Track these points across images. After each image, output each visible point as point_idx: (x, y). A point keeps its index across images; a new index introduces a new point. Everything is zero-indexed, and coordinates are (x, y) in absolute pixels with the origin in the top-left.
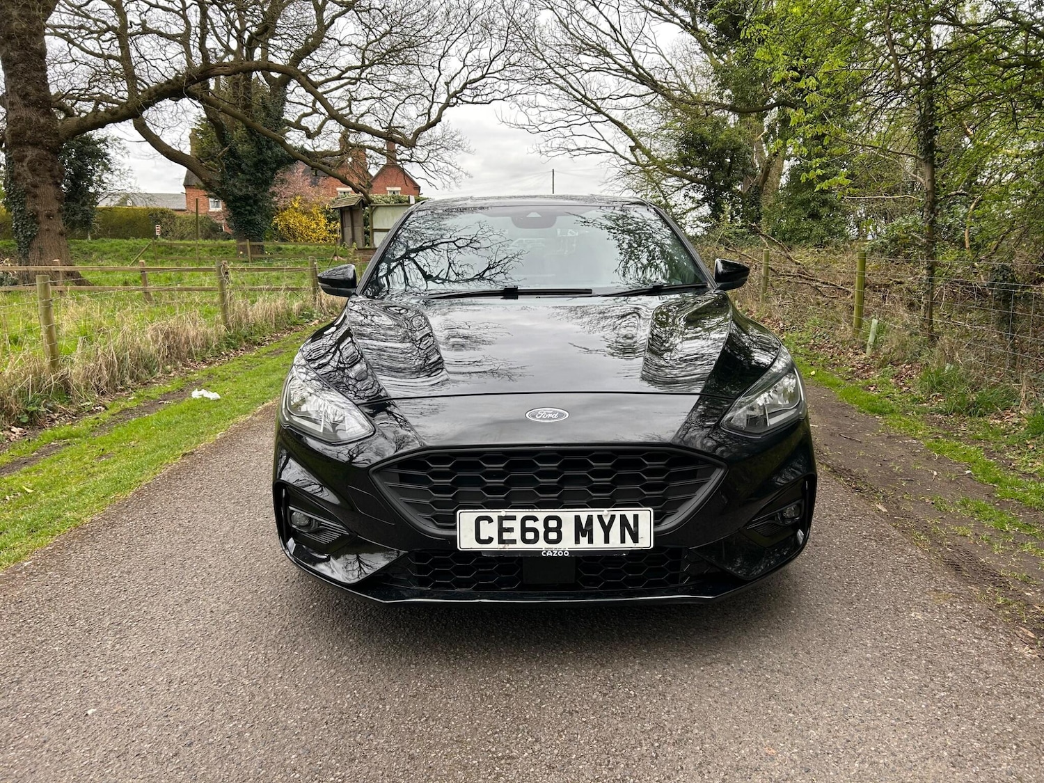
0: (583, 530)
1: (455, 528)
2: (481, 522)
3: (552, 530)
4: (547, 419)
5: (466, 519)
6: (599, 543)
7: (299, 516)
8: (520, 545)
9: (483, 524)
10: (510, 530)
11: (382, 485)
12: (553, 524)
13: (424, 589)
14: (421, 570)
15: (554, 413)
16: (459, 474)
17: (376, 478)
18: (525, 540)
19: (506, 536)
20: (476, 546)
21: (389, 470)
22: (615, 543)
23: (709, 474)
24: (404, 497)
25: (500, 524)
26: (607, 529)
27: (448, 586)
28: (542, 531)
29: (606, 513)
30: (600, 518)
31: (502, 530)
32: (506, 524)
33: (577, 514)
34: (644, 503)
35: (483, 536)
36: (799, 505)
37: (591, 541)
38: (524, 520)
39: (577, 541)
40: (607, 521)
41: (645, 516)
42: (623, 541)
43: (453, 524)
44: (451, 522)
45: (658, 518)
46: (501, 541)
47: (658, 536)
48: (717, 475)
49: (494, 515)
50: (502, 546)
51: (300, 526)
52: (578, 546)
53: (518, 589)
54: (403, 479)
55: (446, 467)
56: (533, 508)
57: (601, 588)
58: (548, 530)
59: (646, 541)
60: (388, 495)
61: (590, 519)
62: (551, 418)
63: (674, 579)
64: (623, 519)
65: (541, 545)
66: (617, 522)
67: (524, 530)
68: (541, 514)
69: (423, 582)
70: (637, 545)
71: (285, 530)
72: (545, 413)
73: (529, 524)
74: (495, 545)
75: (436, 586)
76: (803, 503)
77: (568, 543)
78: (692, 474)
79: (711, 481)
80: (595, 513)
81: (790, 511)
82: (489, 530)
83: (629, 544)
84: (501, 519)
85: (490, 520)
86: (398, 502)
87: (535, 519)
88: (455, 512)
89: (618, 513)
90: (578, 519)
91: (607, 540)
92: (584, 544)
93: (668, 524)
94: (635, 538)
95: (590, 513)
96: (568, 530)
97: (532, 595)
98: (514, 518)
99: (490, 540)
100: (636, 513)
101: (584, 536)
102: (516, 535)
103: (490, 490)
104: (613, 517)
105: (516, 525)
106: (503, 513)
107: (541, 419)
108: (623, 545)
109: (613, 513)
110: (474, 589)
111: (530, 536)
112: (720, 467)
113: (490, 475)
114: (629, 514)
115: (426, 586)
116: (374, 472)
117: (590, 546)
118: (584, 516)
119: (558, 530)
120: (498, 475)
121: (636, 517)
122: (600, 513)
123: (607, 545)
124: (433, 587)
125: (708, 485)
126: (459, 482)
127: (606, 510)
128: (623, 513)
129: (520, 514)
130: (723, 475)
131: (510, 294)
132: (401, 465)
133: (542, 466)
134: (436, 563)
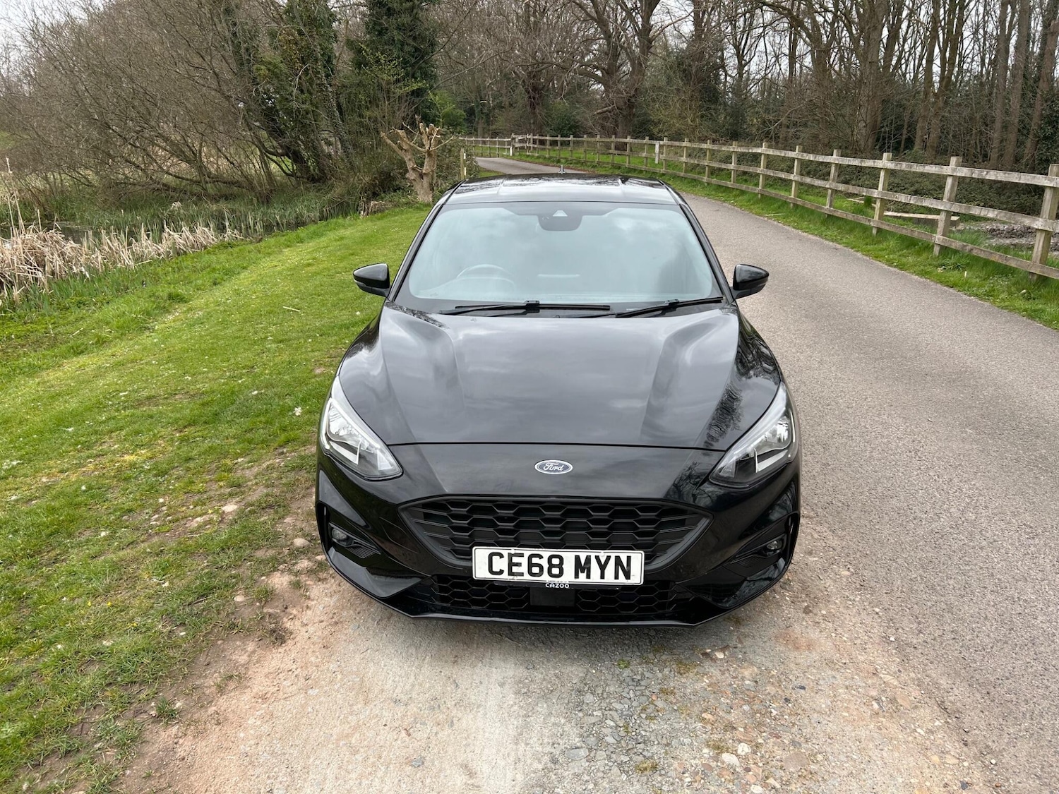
0: (581, 567)
2: (494, 557)
3: (555, 566)
4: (553, 471)
5: (481, 555)
6: (595, 578)
7: (339, 534)
8: (527, 577)
9: (495, 559)
10: (518, 565)
11: (412, 522)
12: (555, 561)
13: (445, 605)
14: (442, 589)
15: (560, 465)
16: (475, 516)
17: (404, 515)
18: (531, 573)
19: (515, 569)
20: (489, 576)
21: (415, 509)
22: (610, 578)
23: (695, 524)
24: (429, 531)
25: (510, 560)
26: (603, 567)
27: (465, 604)
28: (546, 566)
29: (603, 555)
30: (597, 558)
31: (511, 564)
33: (577, 554)
34: (636, 547)
35: (495, 569)
36: (782, 540)
37: (588, 576)
38: (531, 557)
39: (577, 576)
40: (603, 561)
41: (637, 560)
42: (617, 577)
43: (470, 558)
44: (468, 555)
45: (648, 559)
46: (511, 573)
47: (647, 574)
48: (704, 523)
49: (505, 552)
50: (511, 577)
51: (339, 540)
52: (577, 580)
53: (525, 609)
54: (427, 516)
55: (463, 510)
56: (539, 547)
57: (597, 612)
58: (551, 566)
59: (637, 578)
60: (415, 531)
61: (588, 559)
62: (556, 471)
63: (662, 606)
64: (618, 559)
65: (545, 578)
66: (612, 562)
67: (531, 565)
68: (546, 553)
69: (443, 599)
70: (629, 581)
71: (327, 541)
72: (551, 465)
73: (535, 560)
74: (505, 576)
75: (454, 603)
76: (785, 539)
77: (568, 577)
78: (682, 523)
79: (698, 528)
80: (593, 554)
81: (774, 545)
82: (501, 564)
83: (622, 580)
84: (510, 556)
85: (501, 556)
86: (423, 536)
87: (541, 557)
88: (471, 548)
89: (613, 554)
90: (577, 558)
91: (602, 577)
92: (582, 578)
93: (660, 562)
94: (628, 576)
95: (589, 554)
96: (569, 567)
97: (537, 615)
98: (522, 555)
99: (501, 572)
100: (629, 555)
101: (583, 572)
102: (524, 569)
103: (502, 532)
104: (608, 558)
105: (524, 561)
106: (513, 550)
107: (548, 470)
108: (616, 581)
109: (609, 554)
110: (488, 608)
111: (536, 570)
112: (706, 517)
113: (502, 519)
114: (623, 555)
115: (447, 603)
116: (406, 509)
117: (588, 580)
118: (583, 555)
119: (560, 566)
120: (510, 520)
121: (629, 558)
122: (597, 554)
123: (602, 581)
124: (452, 604)
125: (695, 531)
126: (475, 523)
127: (602, 551)
128: (617, 554)
129: (527, 552)
130: (709, 524)
131: (532, 309)
132: (426, 506)
133: (548, 514)
134: (455, 585)
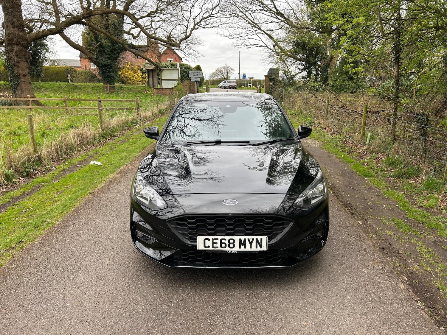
0: (242, 244)
1: (196, 242)
2: (206, 240)
3: (231, 243)
4: (230, 204)
5: (200, 240)
6: (248, 248)
7: (140, 234)
8: (220, 249)
9: (207, 241)
10: (216, 243)
11: (171, 227)
12: (231, 241)
13: (185, 262)
14: (184, 256)
15: (233, 201)
16: (198, 223)
17: (168, 224)
18: (221, 247)
19: (215, 245)
20: (204, 249)
21: (173, 221)
22: (254, 248)
23: (288, 224)
24: (179, 230)
26: (251, 243)
27: (194, 261)
28: (227, 244)
29: (251, 238)
30: (249, 240)
31: (213, 243)
32: (215, 241)
33: (240, 238)
34: (265, 234)
35: (207, 245)
36: (322, 232)
37: (245, 247)
38: (221, 240)
39: (240, 247)
40: (251, 241)
41: (265, 239)
42: (257, 247)
43: (196, 241)
44: (195, 240)
45: (269, 240)
46: (213, 247)
47: (269, 246)
48: (291, 224)
49: (211, 238)
50: (213, 249)
51: (140, 237)
52: (240, 249)
53: (219, 263)
54: (178, 224)
55: (193, 221)
56: (224, 236)
57: (249, 263)
58: (230, 243)
59: (265, 248)
60: (172, 229)
61: (245, 240)
62: (231, 204)
63: (275, 260)
64: (257, 240)
65: (227, 249)
66: (255, 241)
67: (221, 243)
68: (227, 238)
69: (185, 260)
70: (262, 249)
71: (135, 238)
72: (229, 201)
73: (223, 241)
74: (211, 249)
75: (189, 261)
76: (324, 231)
77: (237, 248)
78: (282, 224)
79: (289, 226)
80: (247, 238)
81: (319, 234)
82: (209, 243)
83: (259, 248)
84: (213, 240)
85: (209, 240)
86: (177, 233)
87: (225, 240)
88: (197, 237)
89: (255, 238)
90: (240, 240)
91: (251, 247)
92: (243, 248)
93: (273, 241)
94: (261, 247)
95: (245, 238)
96: (237, 244)
97: (224, 265)
98: (218, 239)
99: (209, 247)
100: (261, 238)
101: (243, 246)
102: (218, 245)
103: (209, 229)
104: (253, 239)
105: (218, 242)
106: (214, 237)
107: (228, 204)
108: (257, 249)
109: (253, 238)
110: (203, 263)
111: (223, 245)
112: (292, 221)
113: (209, 224)
114: (259, 238)
115: (186, 261)
116: (168, 222)
117: (245, 249)
118: (243, 238)
119: (233, 243)
120: (212, 224)
121: (261, 239)
122: (248, 238)
123: (251, 249)
124: (188, 262)
126: (198, 226)
127: (251, 237)
128: (257, 238)
129: (220, 238)
130: (293, 224)
131: (218, 143)
132: (177, 220)
133: (228, 221)
134: (190, 253)
